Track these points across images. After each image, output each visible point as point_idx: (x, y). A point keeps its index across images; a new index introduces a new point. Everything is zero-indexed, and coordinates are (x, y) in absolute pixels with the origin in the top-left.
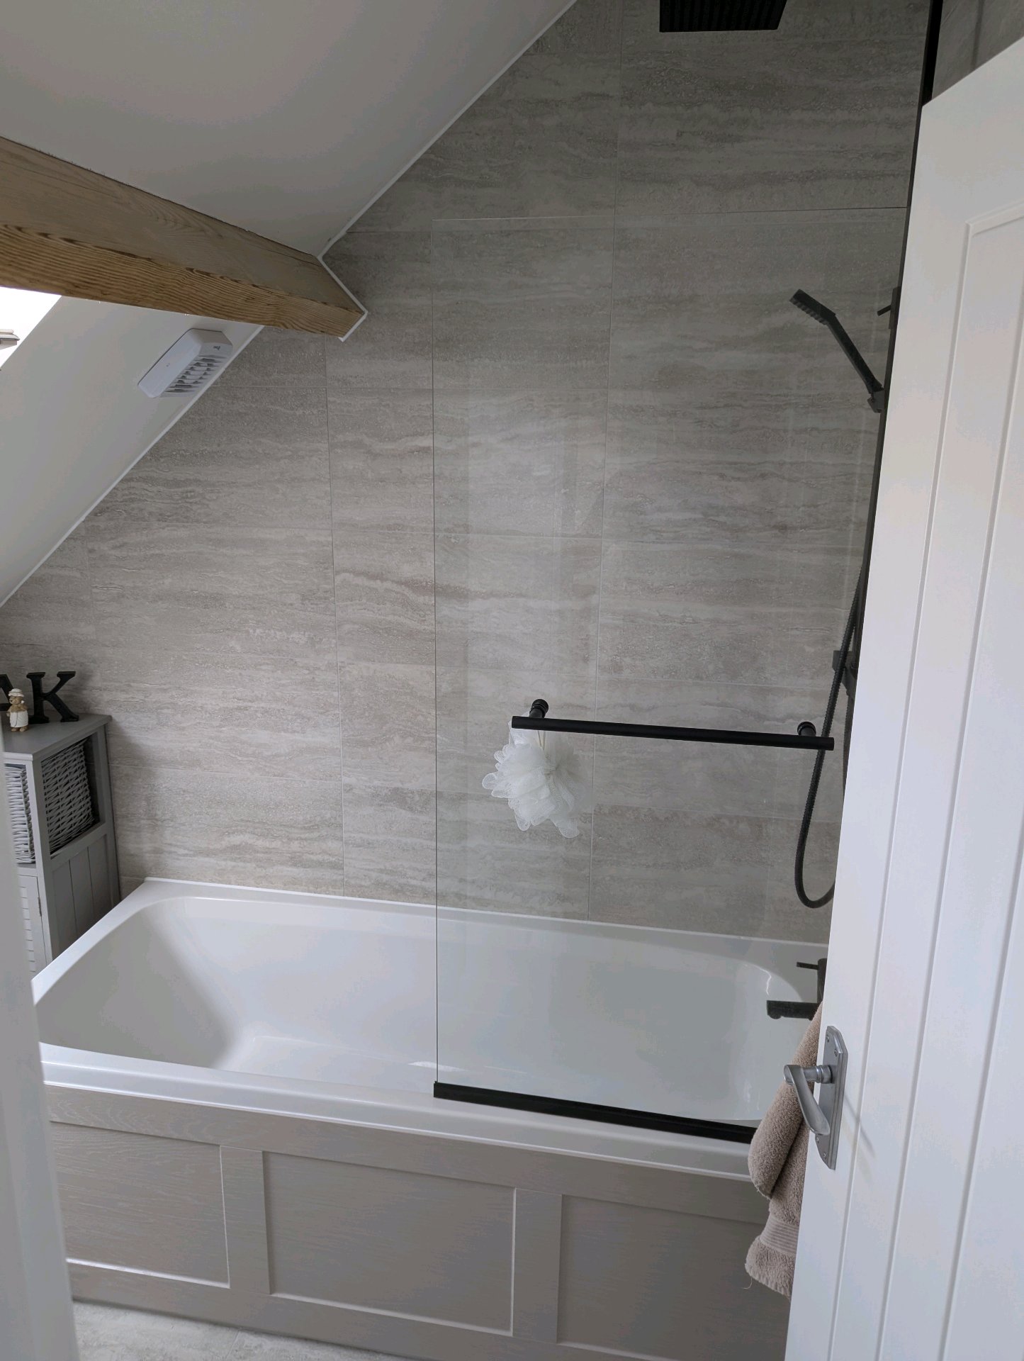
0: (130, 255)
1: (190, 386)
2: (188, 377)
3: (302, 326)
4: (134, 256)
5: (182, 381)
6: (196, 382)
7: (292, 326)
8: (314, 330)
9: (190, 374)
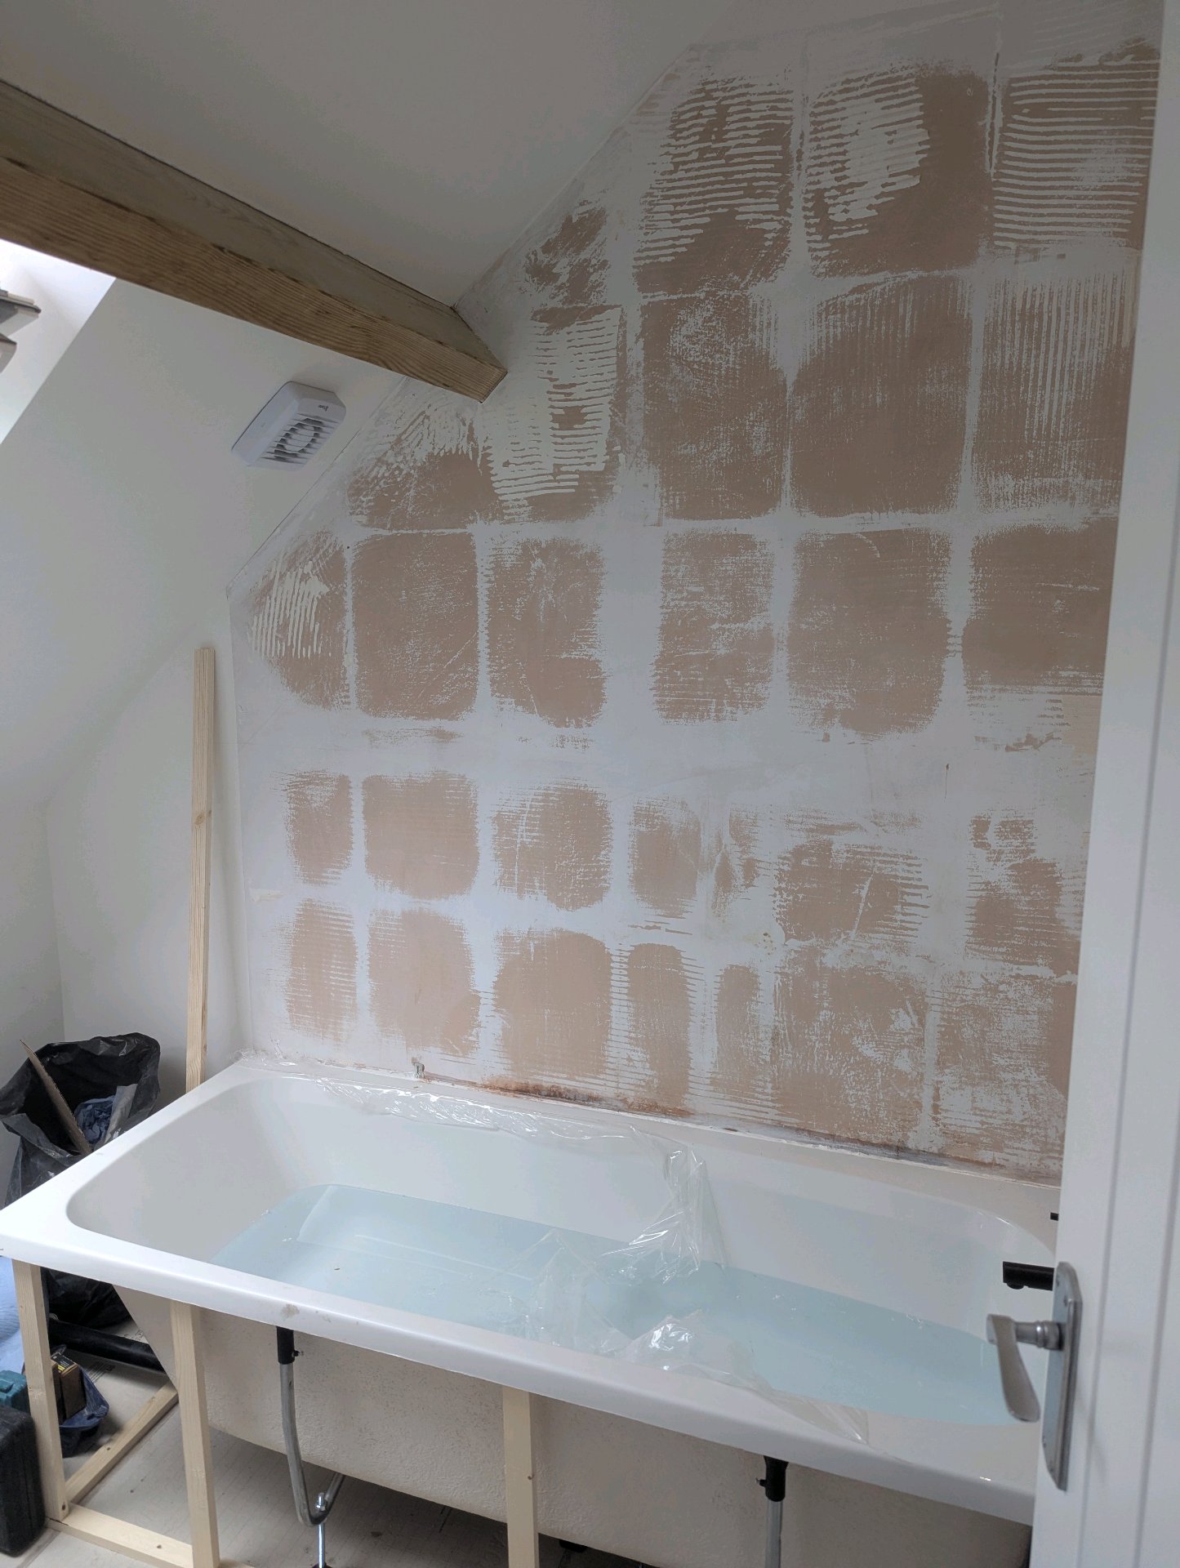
0: (120, 206)
1: (295, 455)
2: (289, 441)
3: (412, 370)
4: (127, 209)
5: (282, 446)
6: (303, 451)
7: (396, 366)
8: (432, 381)
9: (291, 438)
